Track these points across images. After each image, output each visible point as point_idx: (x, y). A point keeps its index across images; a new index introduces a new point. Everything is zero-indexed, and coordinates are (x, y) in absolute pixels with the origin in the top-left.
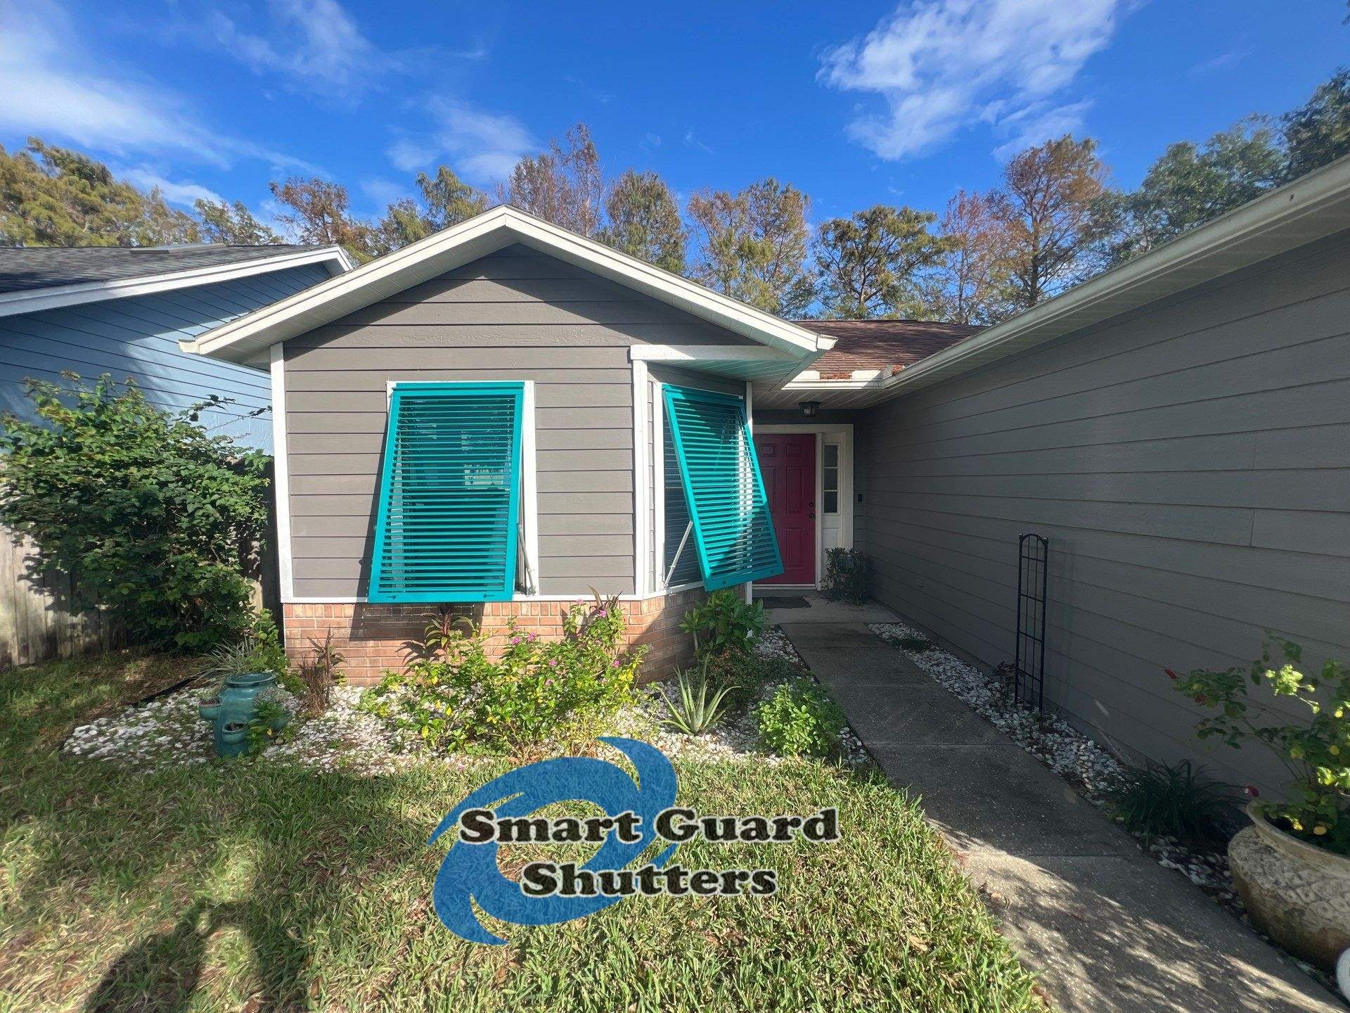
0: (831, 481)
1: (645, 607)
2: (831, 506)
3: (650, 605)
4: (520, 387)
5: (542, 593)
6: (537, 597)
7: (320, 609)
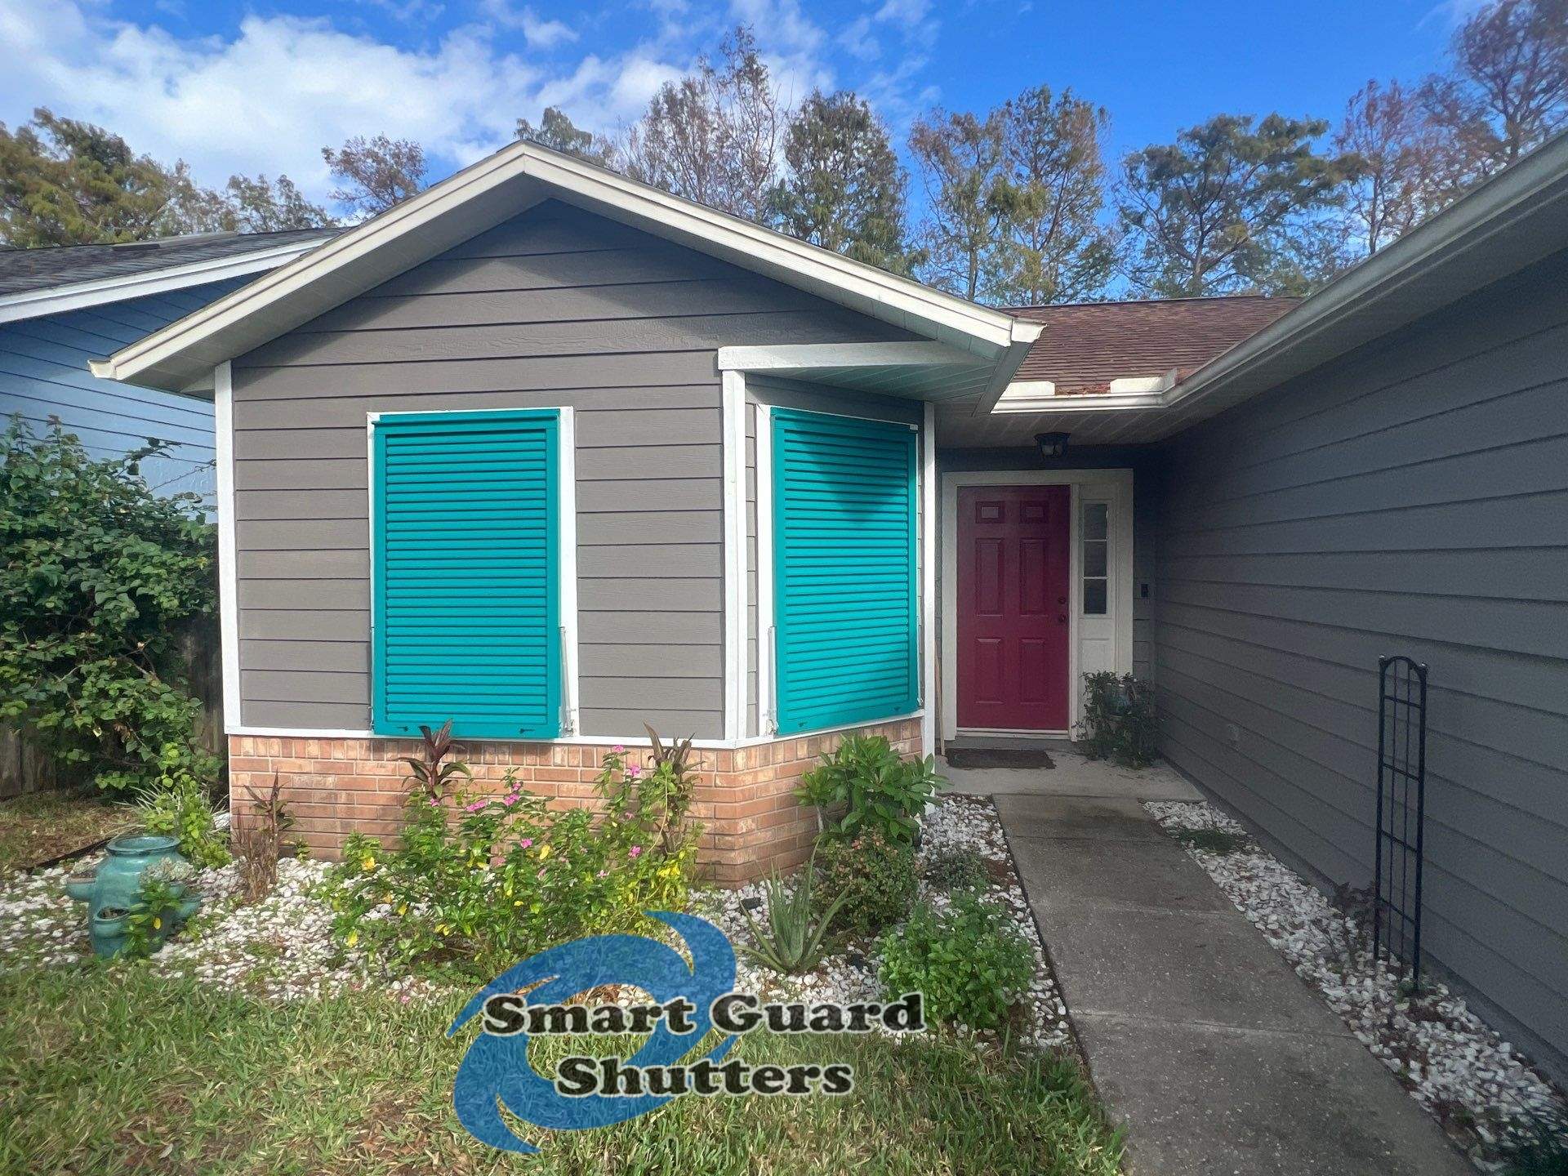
0: (1096, 564)
1: (740, 759)
2: (1096, 603)
3: (749, 757)
4: (553, 418)
5: (584, 733)
6: (577, 738)
7: (276, 747)
